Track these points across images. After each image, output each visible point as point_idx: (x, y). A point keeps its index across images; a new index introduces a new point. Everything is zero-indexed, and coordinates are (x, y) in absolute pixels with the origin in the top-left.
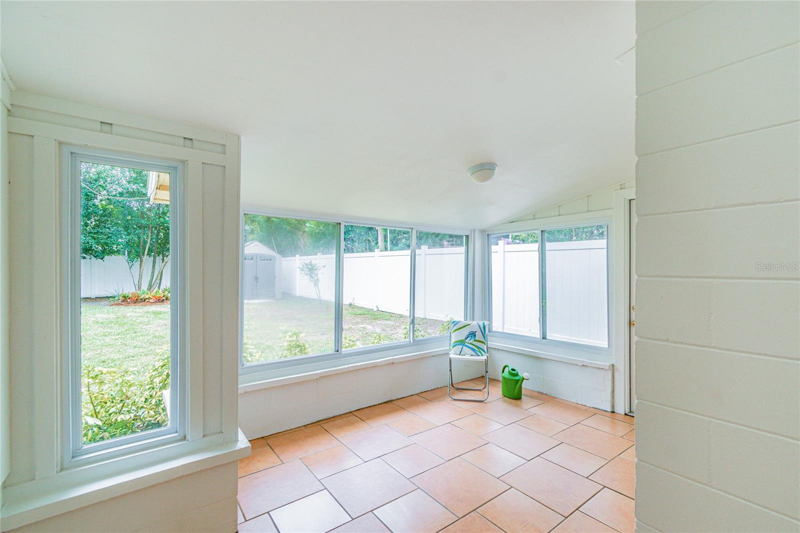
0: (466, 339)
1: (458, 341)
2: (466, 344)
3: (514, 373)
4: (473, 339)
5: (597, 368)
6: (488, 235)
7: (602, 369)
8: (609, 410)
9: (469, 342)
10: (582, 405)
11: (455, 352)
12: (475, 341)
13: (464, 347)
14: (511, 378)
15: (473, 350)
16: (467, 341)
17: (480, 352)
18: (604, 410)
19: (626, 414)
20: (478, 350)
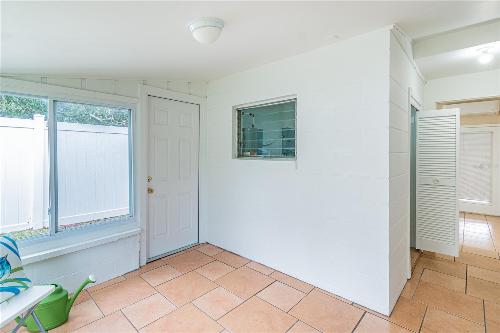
5: (129, 237)
8: (139, 267)
14: (58, 299)
15: (11, 289)
17: (24, 286)
18: (135, 269)
19: (147, 263)
20: (21, 285)
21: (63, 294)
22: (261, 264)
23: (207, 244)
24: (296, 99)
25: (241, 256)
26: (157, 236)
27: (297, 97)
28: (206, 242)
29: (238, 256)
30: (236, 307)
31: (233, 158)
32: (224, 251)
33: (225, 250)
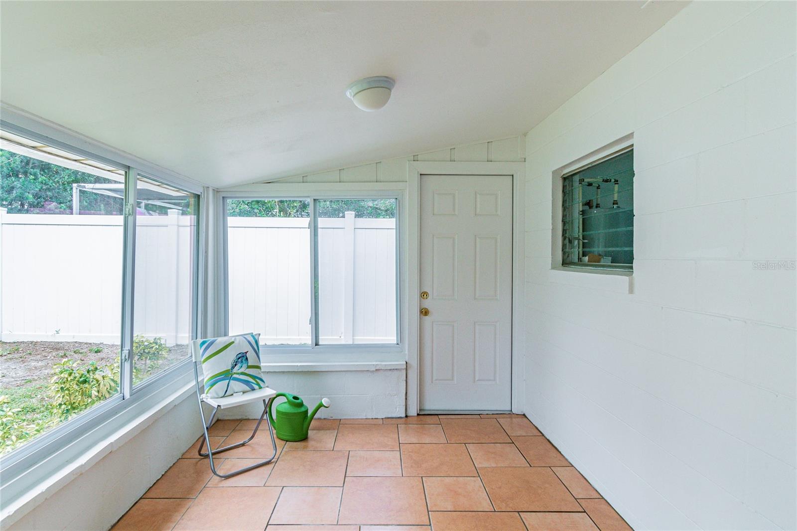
0: (233, 368)
1: (220, 374)
2: (235, 376)
3: (296, 402)
4: (245, 365)
5: (390, 370)
6: (223, 197)
7: (396, 369)
8: (404, 415)
9: (240, 371)
10: (372, 419)
11: (217, 394)
12: (249, 367)
13: (231, 381)
14: (296, 412)
15: (246, 383)
16: (235, 370)
17: (258, 384)
18: (399, 416)
19: (418, 415)
20: (254, 382)
21: (303, 409)
22: (584, 477)
23: (523, 416)
24: (632, 145)
25: (560, 452)
26: (436, 380)
27: (634, 141)
28: (523, 414)
29: (555, 450)
30: (472, 510)
31: (553, 268)
32: (541, 435)
33: (543, 435)
